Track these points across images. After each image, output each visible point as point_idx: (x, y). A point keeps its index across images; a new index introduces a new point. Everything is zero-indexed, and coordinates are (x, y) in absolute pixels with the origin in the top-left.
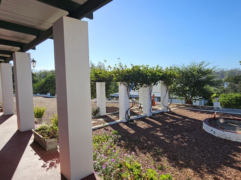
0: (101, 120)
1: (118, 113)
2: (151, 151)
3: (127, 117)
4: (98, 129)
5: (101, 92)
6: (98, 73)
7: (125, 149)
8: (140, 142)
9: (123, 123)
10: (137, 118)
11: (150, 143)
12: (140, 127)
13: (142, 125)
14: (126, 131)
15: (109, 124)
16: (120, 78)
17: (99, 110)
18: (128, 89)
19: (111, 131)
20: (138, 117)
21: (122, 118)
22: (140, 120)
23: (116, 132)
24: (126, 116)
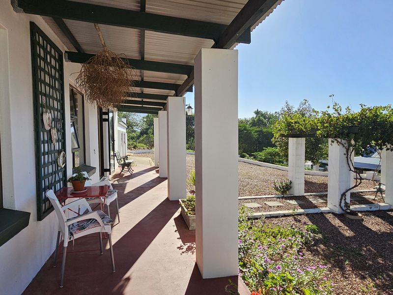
0: (293, 202)
1: (326, 196)
2: (379, 278)
3: (343, 204)
4: (282, 216)
5: (296, 155)
6: (292, 123)
7: (323, 260)
8: (361, 255)
9: (333, 213)
10: (369, 210)
11: (381, 262)
12: (368, 228)
13: (374, 224)
14: (335, 230)
15: (306, 213)
16: (331, 131)
17: (292, 185)
18: (347, 152)
19: (305, 223)
20: (370, 208)
21: (332, 204)
22: (374, 215)
23: (315, 227)
24: (341, 202)
